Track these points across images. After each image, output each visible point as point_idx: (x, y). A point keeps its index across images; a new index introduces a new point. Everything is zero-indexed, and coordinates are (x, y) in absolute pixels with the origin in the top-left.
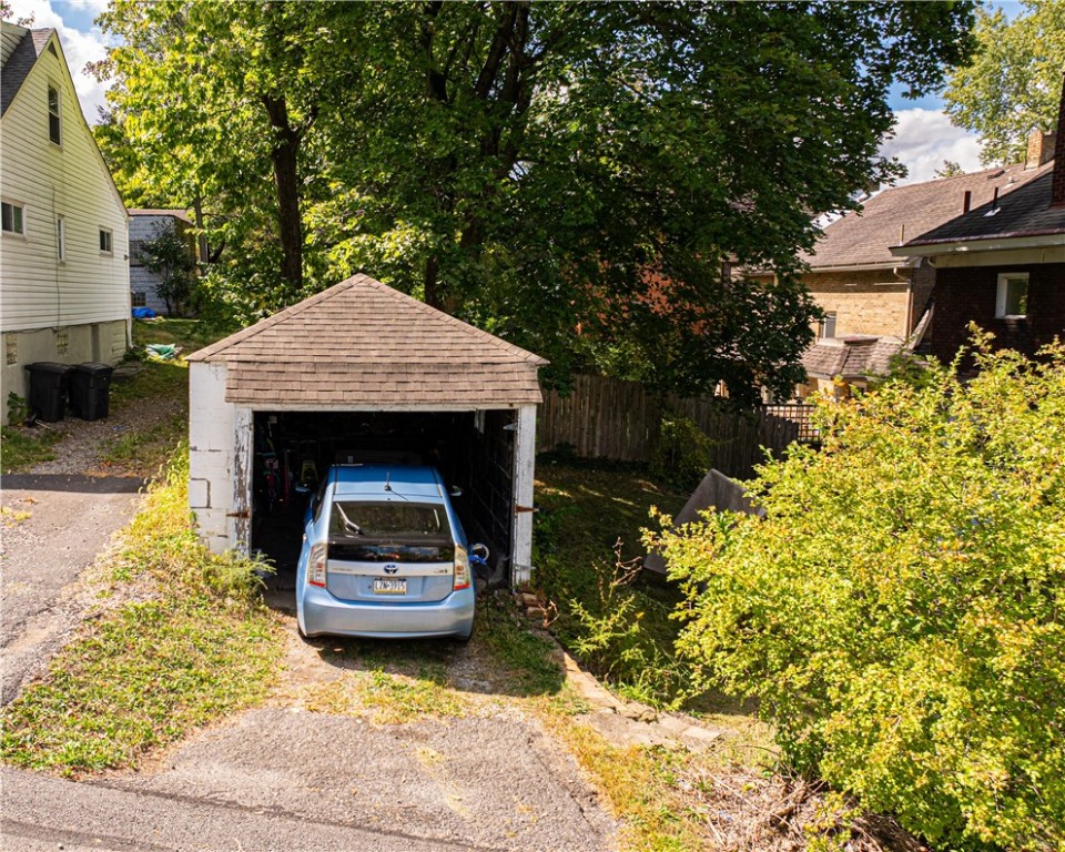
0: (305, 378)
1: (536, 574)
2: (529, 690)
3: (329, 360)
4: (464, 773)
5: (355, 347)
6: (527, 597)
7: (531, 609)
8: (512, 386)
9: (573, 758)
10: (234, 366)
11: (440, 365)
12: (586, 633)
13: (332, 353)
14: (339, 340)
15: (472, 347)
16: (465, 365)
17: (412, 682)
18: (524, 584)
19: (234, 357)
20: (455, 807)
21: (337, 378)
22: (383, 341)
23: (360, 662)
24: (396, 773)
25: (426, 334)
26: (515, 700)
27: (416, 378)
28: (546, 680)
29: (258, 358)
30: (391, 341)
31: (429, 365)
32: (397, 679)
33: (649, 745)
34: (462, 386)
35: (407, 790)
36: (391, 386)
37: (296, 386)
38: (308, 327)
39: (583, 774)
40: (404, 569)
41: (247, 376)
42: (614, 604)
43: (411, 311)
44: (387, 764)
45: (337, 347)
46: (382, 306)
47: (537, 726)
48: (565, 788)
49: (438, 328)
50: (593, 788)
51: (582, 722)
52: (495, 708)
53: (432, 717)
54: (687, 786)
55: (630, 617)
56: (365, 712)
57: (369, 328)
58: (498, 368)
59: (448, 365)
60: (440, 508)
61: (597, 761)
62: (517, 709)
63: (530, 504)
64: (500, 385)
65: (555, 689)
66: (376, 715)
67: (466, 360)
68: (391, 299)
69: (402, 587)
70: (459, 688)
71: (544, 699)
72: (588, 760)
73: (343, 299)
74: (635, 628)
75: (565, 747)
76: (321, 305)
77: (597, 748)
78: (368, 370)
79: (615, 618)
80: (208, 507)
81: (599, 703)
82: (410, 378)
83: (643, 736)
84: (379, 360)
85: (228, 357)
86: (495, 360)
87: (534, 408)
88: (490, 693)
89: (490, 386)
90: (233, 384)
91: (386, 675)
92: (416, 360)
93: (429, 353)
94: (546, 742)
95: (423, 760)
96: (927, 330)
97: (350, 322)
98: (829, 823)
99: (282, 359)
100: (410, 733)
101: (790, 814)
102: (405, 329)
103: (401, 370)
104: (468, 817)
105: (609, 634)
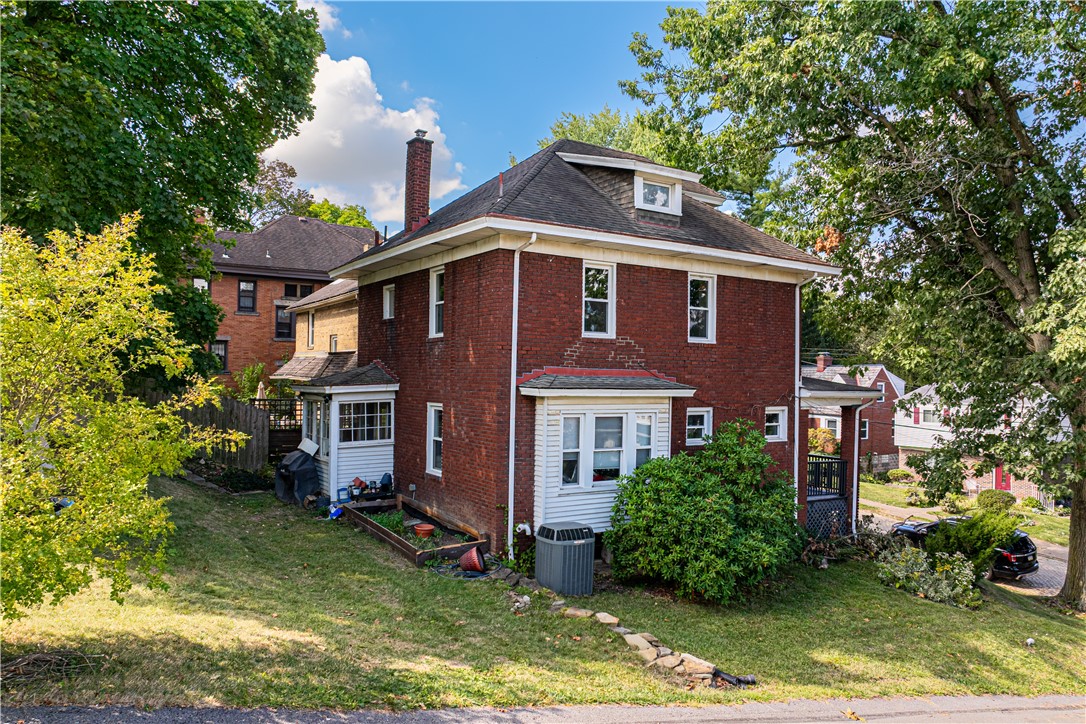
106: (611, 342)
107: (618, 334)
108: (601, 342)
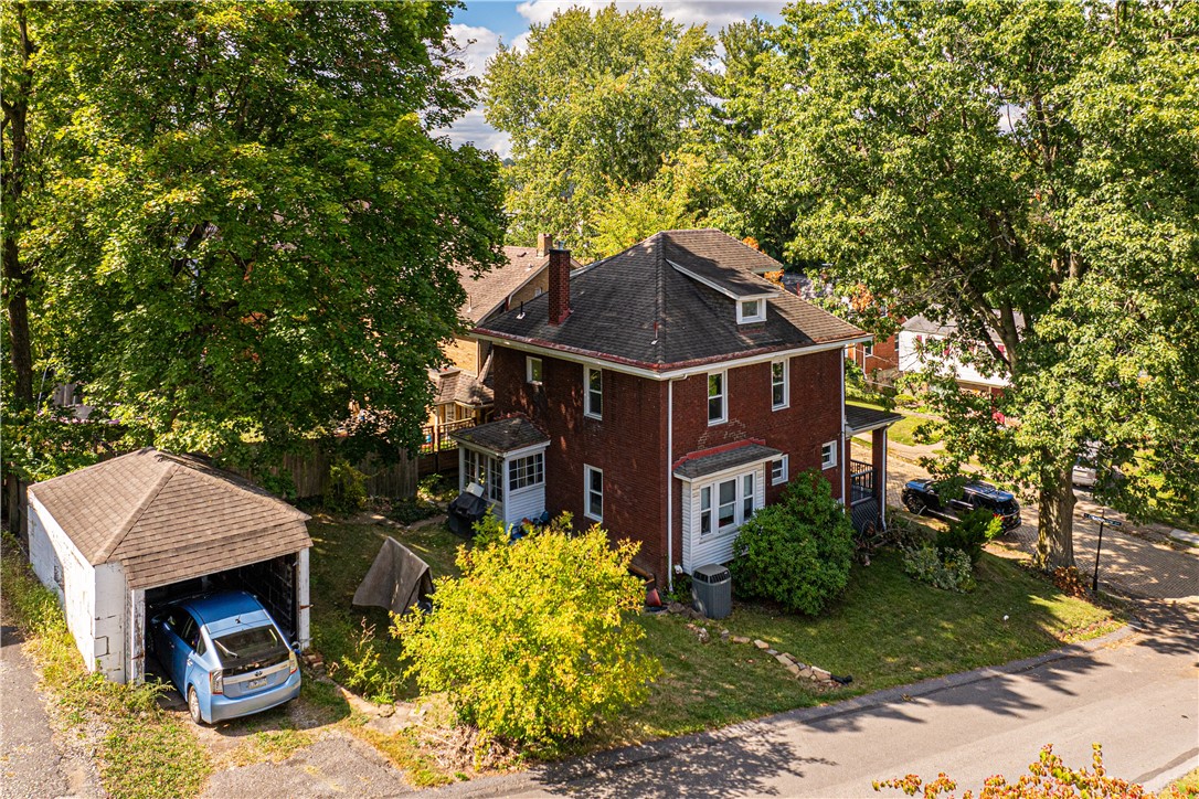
0: (174, 560)
1: (312, 642)
2: (336, 719)
3: (184, 544)
4: (331, 772)
5: (196, 529)
6: (311, 657)
7: (315, 665)
8: (294, 538)
9: (372, 747)
10: (126, 563)
11: (251, 533)
12: (352, 674)
13: (184, 538)
14: (184, 526)
15: (265, 514)
16: (265, 530)
17: (280, 733)
18: (307, 650)
19: (124, 556)
20: (337, 789)
21: (192, 556)
22: (210, 520)
23: (244, 729)
24: (303, 783)
25: (234, 510)
26: (332, 725)
27: (239, 545)
28: (341, 711)
29: (140, 553)
30: (216, 519)
31: (244, 534)
32: (271, 734)
33: (402, 730)
34: (267, 545)
35: (313, 788)
36: (226, 555)
37: (169, 568)
38: (160, 519)
39: (380, 754)
40: (266, 671)
41: (137, 568)
42: (363, 652)
43: (217, 491)
44: (297, 780)
45: (184, 532)
46: (198, 490)
47: (348, 736)
48: (375, 763)
49: (239, 503)
50: (386, 759)
51: (368, 727)
52: (326, 733)
53: (300, 749)
54: (423, 744)
55: (372, 658)
56: (267, 758)
57: (198, 512)
58: (284, 528)
59: (255, 532)
60: (271, 626)
61: (384, 746)
62: (334, 731)
63: (307, 603)
64: (288, 539)
65: (349, 713)
66: (273, 757)
67: (264, 526)
68: (202, 483)
69: (263, 682)
70: (304, 728)
71: (346, 721)
72: (379, 746)
73: (170, 490)
74: (375, 663)
75: (367, 744)
76: (159, 497)
77: (381, 739)
78: (209, 545)
79: (365, 660)
80: (108, 653)
81: (371, 713)
82: (236, 546)
83: (396, 725)
84: (213, 538)
85: (120, 557)
86: (281, 522)
87: (307, 550)
88: (319, 726)
89: (282, 542)
90: (130, 576)
91: (264, 733)
92: (235, 532)
93: (241, 525)
94: (356, 743)
95: (310, 773)
96: (490, 366)
97: (183, 509)
98: (482, 744)
99: (155, 550)
100: (295, 761)
101: (466, 743)
102: (220, 507)
103: (228, 541)
104: (344, 791)
105: (364, 671)
106: (725, 425)
107: (729, 418)
108: (720, 427)
